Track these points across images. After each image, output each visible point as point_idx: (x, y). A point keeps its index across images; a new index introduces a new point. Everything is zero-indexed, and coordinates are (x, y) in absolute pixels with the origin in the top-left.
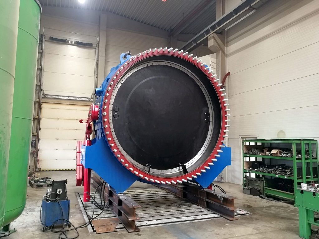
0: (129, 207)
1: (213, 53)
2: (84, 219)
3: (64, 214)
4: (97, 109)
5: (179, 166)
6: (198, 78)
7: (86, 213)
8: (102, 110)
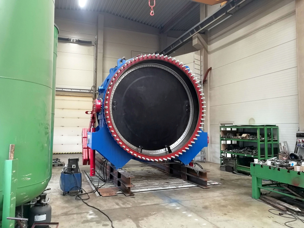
0: (126, 177)
1: (197, 50)
2: (92, 188)
3: (77, 183)
4: (99, 103)
5: (165, 147)
6: (180, 77)
7: (93, 184)
8: (104, 105)
